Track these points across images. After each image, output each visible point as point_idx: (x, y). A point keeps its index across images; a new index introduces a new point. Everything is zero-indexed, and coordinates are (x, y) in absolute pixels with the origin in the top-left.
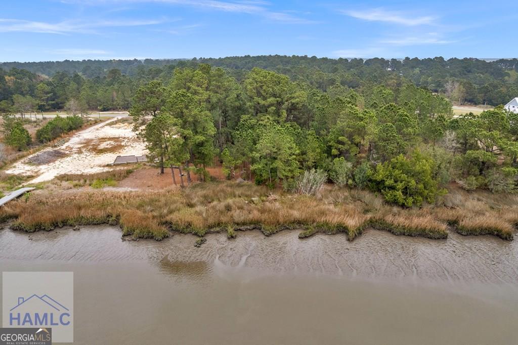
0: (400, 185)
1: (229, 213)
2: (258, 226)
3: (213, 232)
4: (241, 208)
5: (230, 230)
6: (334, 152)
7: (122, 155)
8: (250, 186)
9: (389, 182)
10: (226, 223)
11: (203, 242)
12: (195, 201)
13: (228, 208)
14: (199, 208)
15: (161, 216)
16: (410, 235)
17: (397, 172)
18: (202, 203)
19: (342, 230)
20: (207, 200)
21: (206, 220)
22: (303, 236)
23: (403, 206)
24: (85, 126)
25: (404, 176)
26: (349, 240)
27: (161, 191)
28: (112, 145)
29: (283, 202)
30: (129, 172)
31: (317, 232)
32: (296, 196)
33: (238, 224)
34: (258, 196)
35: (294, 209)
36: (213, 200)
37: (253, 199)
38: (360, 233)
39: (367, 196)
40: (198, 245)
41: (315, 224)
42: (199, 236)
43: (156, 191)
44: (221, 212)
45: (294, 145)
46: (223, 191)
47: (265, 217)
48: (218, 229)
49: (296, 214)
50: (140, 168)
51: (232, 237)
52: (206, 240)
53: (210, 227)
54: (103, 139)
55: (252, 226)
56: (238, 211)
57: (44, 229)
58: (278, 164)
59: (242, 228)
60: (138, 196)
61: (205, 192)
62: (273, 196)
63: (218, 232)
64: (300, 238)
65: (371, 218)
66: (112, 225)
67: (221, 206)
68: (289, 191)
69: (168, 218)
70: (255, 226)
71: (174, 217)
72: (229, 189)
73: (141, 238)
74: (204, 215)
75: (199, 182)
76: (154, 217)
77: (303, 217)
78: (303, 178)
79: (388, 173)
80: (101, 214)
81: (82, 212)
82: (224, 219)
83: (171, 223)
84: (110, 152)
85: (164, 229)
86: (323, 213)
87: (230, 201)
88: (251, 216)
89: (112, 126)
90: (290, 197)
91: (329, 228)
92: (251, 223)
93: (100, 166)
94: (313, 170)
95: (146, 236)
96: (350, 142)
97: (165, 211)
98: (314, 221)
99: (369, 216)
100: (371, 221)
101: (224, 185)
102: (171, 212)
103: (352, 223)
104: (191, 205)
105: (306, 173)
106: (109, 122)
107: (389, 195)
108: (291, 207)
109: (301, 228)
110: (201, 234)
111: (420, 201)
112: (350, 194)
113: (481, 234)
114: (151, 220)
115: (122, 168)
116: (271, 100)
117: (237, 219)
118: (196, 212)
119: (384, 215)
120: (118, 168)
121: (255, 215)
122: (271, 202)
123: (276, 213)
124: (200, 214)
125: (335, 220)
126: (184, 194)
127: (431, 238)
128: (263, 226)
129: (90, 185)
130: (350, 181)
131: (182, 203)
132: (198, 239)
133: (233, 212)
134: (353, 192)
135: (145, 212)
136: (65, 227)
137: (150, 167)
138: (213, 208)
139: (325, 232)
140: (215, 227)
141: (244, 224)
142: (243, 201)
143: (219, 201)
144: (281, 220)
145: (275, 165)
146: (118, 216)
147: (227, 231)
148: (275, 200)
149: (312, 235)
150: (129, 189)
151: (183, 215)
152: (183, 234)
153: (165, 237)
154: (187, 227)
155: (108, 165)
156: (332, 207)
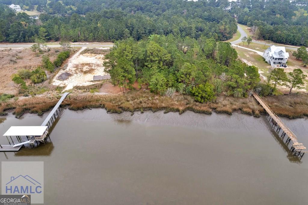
0: (200, 95)
1: (141, 104)
2: (151, 109)
3: (137, 111)
4: (145, 102)
5: (142, 110)
6: (179, 80)
7: (95, 75)
8: (148, 93)
9: (197, 94)
10: (140, 108)
11: (133, 114)
12: (129, 99)
13: (141, 102)
14: (131, 102)
15: (119, 105)
16: (200, 113)
17: (199, 90)
18: (132, 100)
19: (178, 110)
20: (133, 99)
21: (134, 107)
22: (165, 112)
23: (200, 102)
24: (71, 55)
25: (201, 92)
26: (179, 114)
27: (116, 94)
28: (88, 68)
29: (159, 100)
30: (102, 85)
31: (170, 111)
32: (165, 97)
33: (144, 108)
34: (151, 97)
35: (163, 103)
36: (135, 99)
37: (149, 98)
38: (184, 112)
39: (189, 98)
40: (132, 115)
41: (169, 108)
42: (131, 112)
43: (115, 95)
44: (139, 104)
45: (165, 78)
46: (139, 95)
47: (153, 106)
48: (138, 110)
49: (163, 105)
50: (105, 83)
51: (142, 112)
52: (134, 113)
53: (135, 109)
54: (83, 65)
55: (149, 109)
56: (144, 103)
57: (80, 109)
58: (158, 86)
59: (146, 109)
60: (109, 97)
61: (132, 95)
62: (156, 97)
63: (138, 111)
64: (164, 113)
65: (188, 107)
66: (102, 108)
67: (138, 101)
68: (162, 95)
69: (121, 106)
70: (150, 109)
71: (123, 105)
72: (141, 94)
73: (113, 112)
74: (133, 105)
75: (129, 90)
76: (117, 106)
77: (166, 106)
78: (167, 91)
79: (197, 90)
80: (98, 104)
81: (91, 103)
82: (140, 106)
83: (122, 108)
84: (90, 73)
85: (120, 110)
86: (172, 105)
87: (141, 99)
88: (148, 105)
89: (83, 55)
90: (162, 97)
91: (174, 110)
92: (148, 108)
93: (88, 81)
94: (171, 88)
95: (115, 112)
96: (185, 77)
97: (120, 103)
98: (169, 107)
99: (188, 106)
100: (188, 108)
101: (139, 92)
102: (122, 104)
103: (181, 108)
104: (128, 101)
105: (168, 89)
106: (80, 51)
107: (196, 98)
108: (162, 102)
109: (165, 110)
110: (132, 111)
111: (206, 101)
112: (184, 97)
113: (223, 113)
114: (115, 107)
115: (98, 83)
116: (156, 59)
117: (144, 106)
118: (130, 104)
119: (193, 106)
120: (96, 83)
121: (150, 105)
122: (155, 100)
123: (157, 104)
124: (131, 104)
125: (176, 107)
126: (125, 96)
127: (206, 114)
128: (152, 109)
129: (89, 91)
130: (184, 92)
131: (125, 100)
132: (132, 113)
133: (142, 104)
134: (185, 96)
135: (113, 104)
136: (87, 109)
137: (109, 82)
138: (136, 102)
139: (172, 111)
140: (137, 109)
141: (146, 108)
142: (146, 99)
143: (138, 99)
144: (158, 107)
145: (157, 87)
146: (104, 105)
147: (141, 110)
148: (157, 99)
149: (168, 112)
150: (104, 94)
151: (126, 105)
152: (126, 112)
153: (121, 112)
154: (128, 109)
155: (92, 81)
156: (176, 102)
